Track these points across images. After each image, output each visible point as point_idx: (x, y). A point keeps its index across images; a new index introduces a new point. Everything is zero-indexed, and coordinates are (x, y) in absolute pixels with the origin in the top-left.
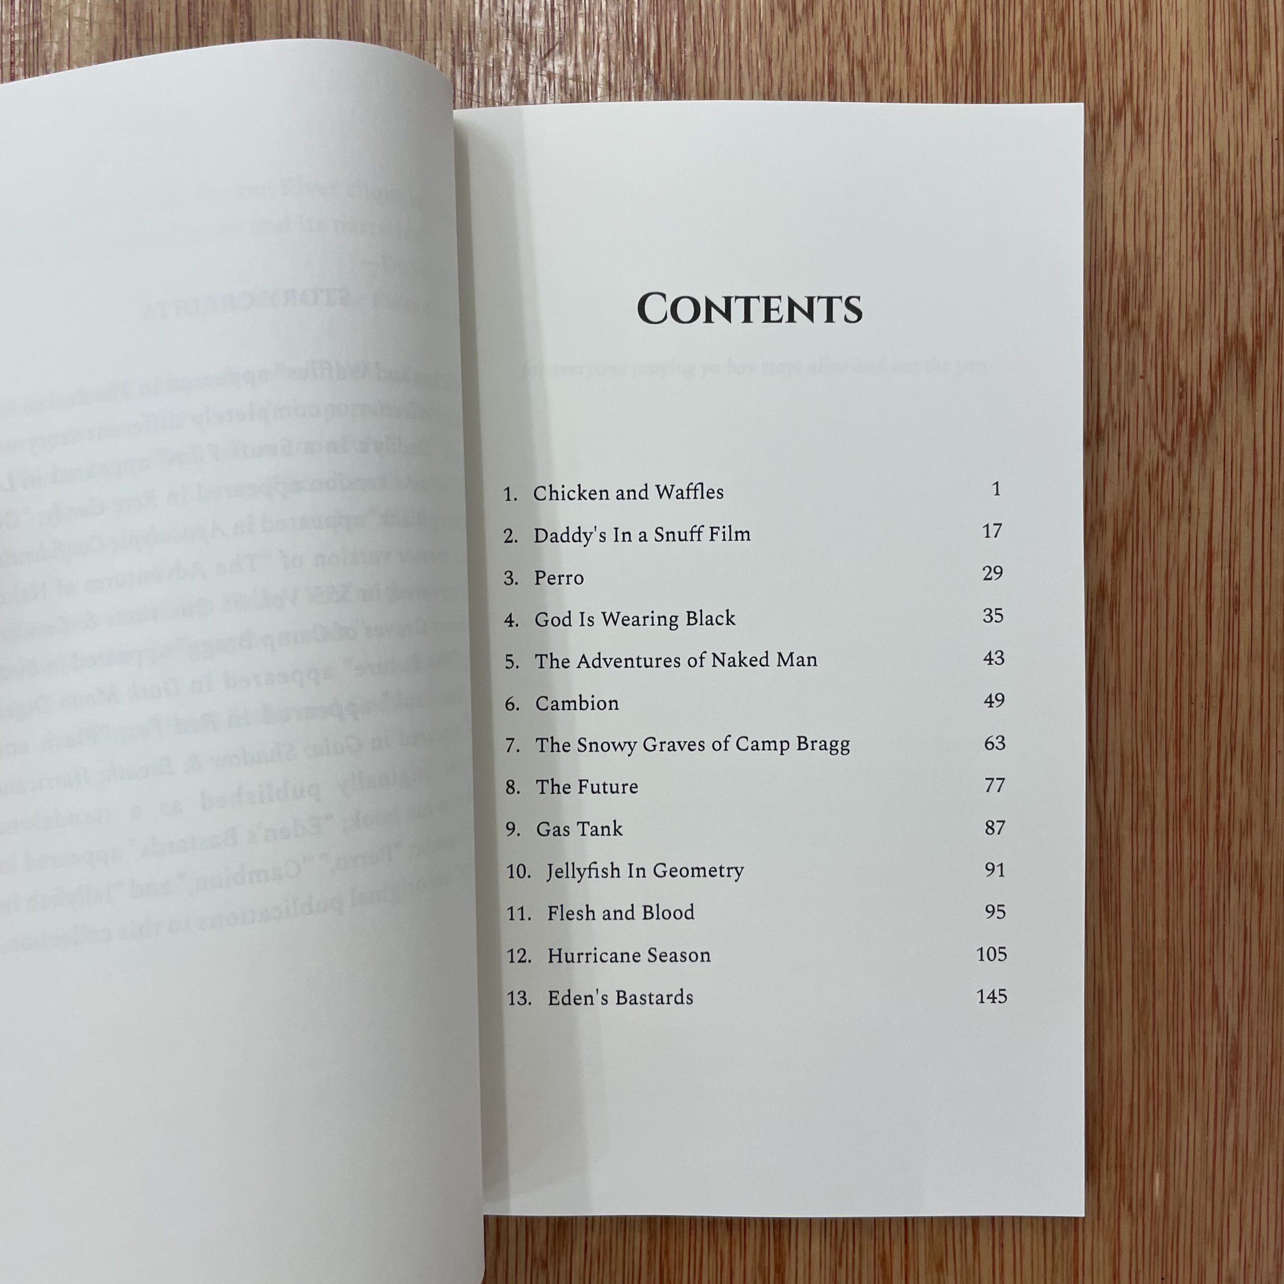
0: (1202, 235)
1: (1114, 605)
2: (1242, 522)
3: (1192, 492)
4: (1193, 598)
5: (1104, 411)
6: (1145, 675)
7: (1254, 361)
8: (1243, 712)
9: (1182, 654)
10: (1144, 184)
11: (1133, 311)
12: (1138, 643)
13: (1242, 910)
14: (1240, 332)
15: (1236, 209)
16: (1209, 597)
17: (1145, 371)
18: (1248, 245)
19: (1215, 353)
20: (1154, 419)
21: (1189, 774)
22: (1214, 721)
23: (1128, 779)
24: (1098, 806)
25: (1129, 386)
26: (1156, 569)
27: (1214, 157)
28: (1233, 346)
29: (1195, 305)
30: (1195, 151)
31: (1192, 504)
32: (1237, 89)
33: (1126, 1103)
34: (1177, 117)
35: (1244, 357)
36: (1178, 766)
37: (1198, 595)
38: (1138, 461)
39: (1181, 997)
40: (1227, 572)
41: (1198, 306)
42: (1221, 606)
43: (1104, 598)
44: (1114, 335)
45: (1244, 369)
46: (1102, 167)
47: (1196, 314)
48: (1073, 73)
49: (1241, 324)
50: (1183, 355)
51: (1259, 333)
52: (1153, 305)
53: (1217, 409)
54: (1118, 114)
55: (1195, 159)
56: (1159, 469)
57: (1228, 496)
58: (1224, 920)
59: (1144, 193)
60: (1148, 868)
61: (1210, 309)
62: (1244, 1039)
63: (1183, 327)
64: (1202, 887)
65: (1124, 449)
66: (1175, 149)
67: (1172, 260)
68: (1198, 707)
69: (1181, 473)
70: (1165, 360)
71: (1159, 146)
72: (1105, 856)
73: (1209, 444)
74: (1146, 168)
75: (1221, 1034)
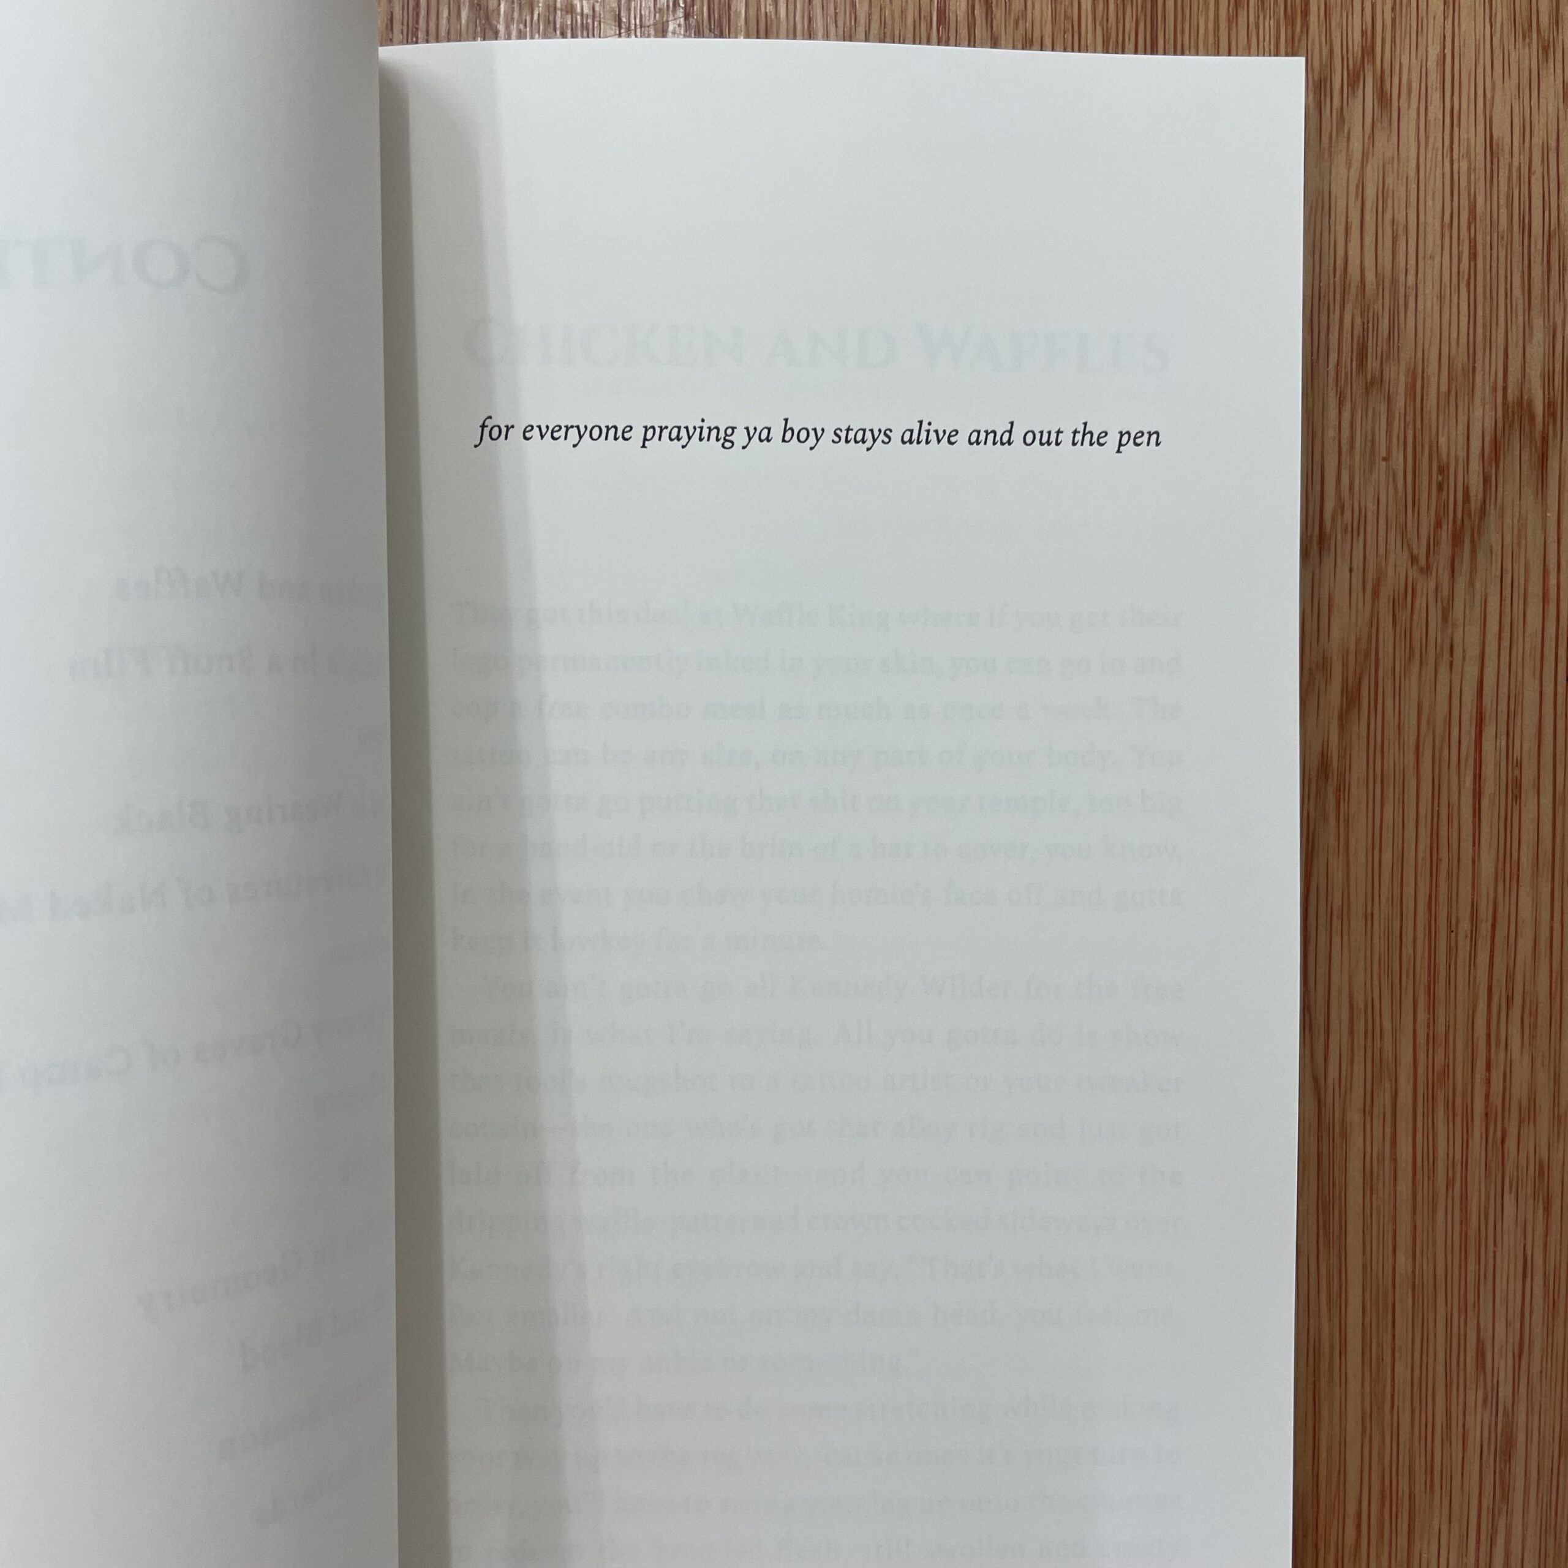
0: (1473, 256)
1: (1342, 789)
2: (1527, 670)
3: (1454, 626)
4: (1455, 779)
5: (1330, 506)
6: (1384, 889)
7: (1545, 439)
8: (1525, 946)
9: (1439, 860)
10: (1389, 180)
11: (1373, 364)
12: (1375, 845)
13: (1520, 1229)
14: (1526, 397)
15: (1522, 221)
16: (1478, 778)
17: (1389, 450)
18: (1537, 272)
19: (1489, 425)
20: (1402, 520)
21: (1447, 1033)
22: (1483, 957)
23: (1359, 1040)
24: (1315, 1079)
25: (1367, 471)
26: (1402, 736)
27: (1491, 146)
28: (1516, 416)
29: (1461, 358)
30: (1464, 136)
31: (1455, 644)
32: (1524, 47)
33: (1351, 1510)
34: (1439, 85)
35: (1531, 433)
36: (1432, 1022)
37: (1462, 772)
38: (1378, 579)
39: (1431, 1355)
40: (1504, 742)
41: (1466, 359)
42: (1495, 793)
43: (1327, 778)
44: (1344, 398)
45: (1531, 452)
46: (1330, 154)
47: (1463, 369)
48: (1290, 20)
49: (1526, 387)
50: (1443, 428)
51: (1552, 398)
52: (1402, 355)
53: (1492, 507)
54: (1354, 79)
55: (1464, 145)
56: (1407, 594)
57: (1506, 634)
58: (1495, 1245)
59: (1391, 192)
60: (1387, 1170)
61: (1484, 362)
62: (1521, 1418)
63: (1444, 388)
64: (1464, 1197)
65: (1358, 562)
66: (1435, 132)
67: (1429, 290)
68: (1461, 938)
69: (1439, 598)
70: (1418, 434)
71: (1413, 125)
72: (1325, 1151)
73: (1480, 557)
74: (1393, 158)
75: (1488, 1411)
